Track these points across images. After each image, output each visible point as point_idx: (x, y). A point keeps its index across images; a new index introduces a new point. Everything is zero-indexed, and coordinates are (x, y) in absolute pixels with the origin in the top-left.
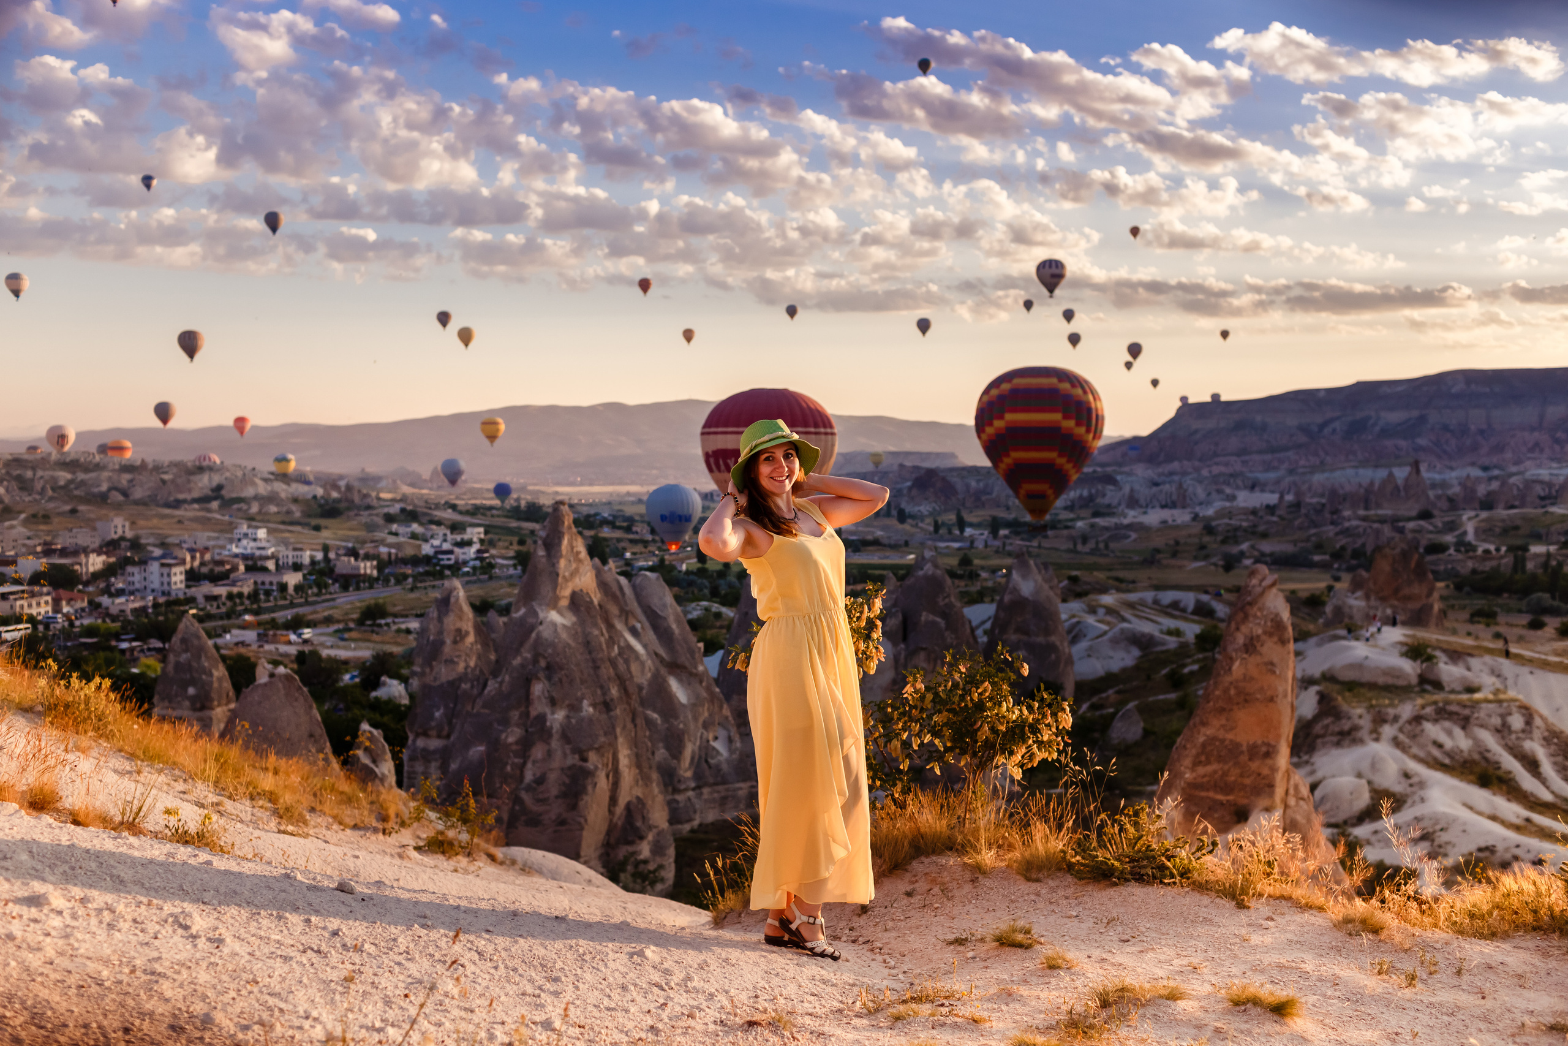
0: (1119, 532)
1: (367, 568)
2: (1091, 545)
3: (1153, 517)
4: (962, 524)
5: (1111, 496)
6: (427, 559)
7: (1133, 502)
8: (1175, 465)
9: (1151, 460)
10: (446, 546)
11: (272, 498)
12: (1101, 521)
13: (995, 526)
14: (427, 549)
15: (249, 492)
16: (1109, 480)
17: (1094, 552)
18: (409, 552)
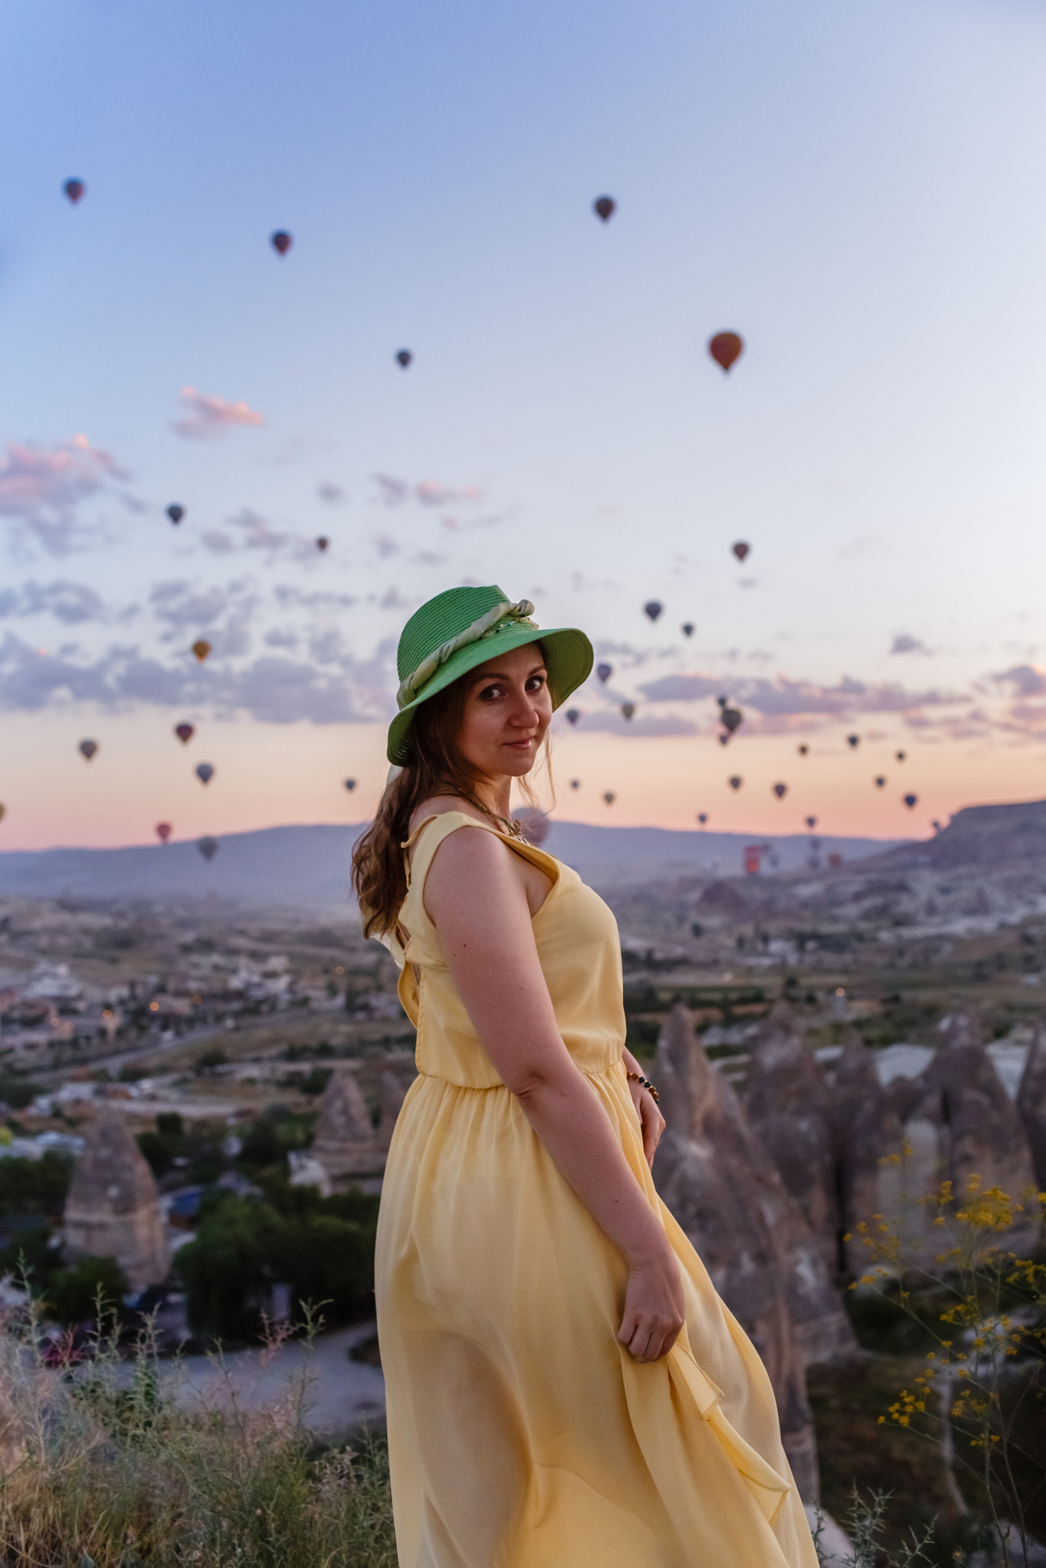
0: (932, 945)
1: (182, 1006)
2: (908, 959)
3: (960, 926)
4: (766, 939)
5: (906, 905)
6: (239, 995)
7: (931, 909)
8: (962, 870)
9: (936, 865)
10: (256, 979)
11: (60, 930)
12: (907, 933)
13: (801, 939)
14: (236, 983)
15: (36, 924)
16: (903, 887)
17: (914, 966)
18: (217, 986)
